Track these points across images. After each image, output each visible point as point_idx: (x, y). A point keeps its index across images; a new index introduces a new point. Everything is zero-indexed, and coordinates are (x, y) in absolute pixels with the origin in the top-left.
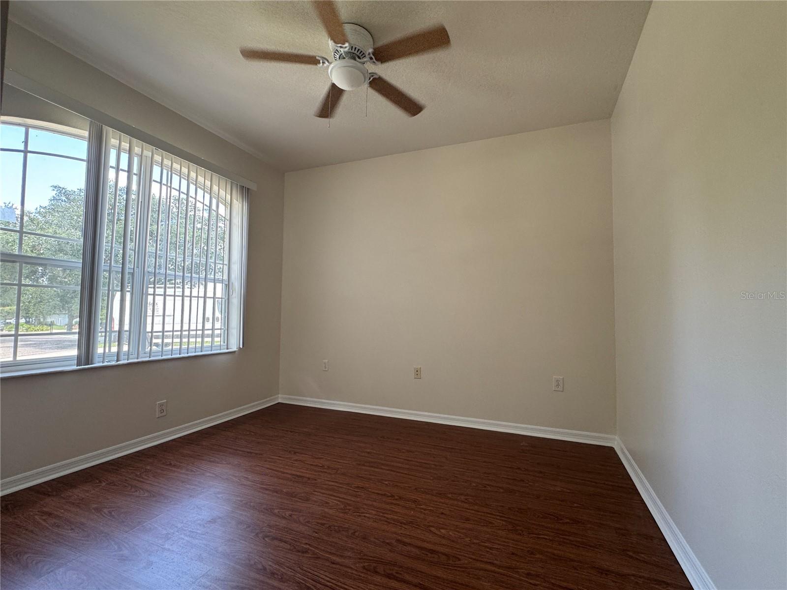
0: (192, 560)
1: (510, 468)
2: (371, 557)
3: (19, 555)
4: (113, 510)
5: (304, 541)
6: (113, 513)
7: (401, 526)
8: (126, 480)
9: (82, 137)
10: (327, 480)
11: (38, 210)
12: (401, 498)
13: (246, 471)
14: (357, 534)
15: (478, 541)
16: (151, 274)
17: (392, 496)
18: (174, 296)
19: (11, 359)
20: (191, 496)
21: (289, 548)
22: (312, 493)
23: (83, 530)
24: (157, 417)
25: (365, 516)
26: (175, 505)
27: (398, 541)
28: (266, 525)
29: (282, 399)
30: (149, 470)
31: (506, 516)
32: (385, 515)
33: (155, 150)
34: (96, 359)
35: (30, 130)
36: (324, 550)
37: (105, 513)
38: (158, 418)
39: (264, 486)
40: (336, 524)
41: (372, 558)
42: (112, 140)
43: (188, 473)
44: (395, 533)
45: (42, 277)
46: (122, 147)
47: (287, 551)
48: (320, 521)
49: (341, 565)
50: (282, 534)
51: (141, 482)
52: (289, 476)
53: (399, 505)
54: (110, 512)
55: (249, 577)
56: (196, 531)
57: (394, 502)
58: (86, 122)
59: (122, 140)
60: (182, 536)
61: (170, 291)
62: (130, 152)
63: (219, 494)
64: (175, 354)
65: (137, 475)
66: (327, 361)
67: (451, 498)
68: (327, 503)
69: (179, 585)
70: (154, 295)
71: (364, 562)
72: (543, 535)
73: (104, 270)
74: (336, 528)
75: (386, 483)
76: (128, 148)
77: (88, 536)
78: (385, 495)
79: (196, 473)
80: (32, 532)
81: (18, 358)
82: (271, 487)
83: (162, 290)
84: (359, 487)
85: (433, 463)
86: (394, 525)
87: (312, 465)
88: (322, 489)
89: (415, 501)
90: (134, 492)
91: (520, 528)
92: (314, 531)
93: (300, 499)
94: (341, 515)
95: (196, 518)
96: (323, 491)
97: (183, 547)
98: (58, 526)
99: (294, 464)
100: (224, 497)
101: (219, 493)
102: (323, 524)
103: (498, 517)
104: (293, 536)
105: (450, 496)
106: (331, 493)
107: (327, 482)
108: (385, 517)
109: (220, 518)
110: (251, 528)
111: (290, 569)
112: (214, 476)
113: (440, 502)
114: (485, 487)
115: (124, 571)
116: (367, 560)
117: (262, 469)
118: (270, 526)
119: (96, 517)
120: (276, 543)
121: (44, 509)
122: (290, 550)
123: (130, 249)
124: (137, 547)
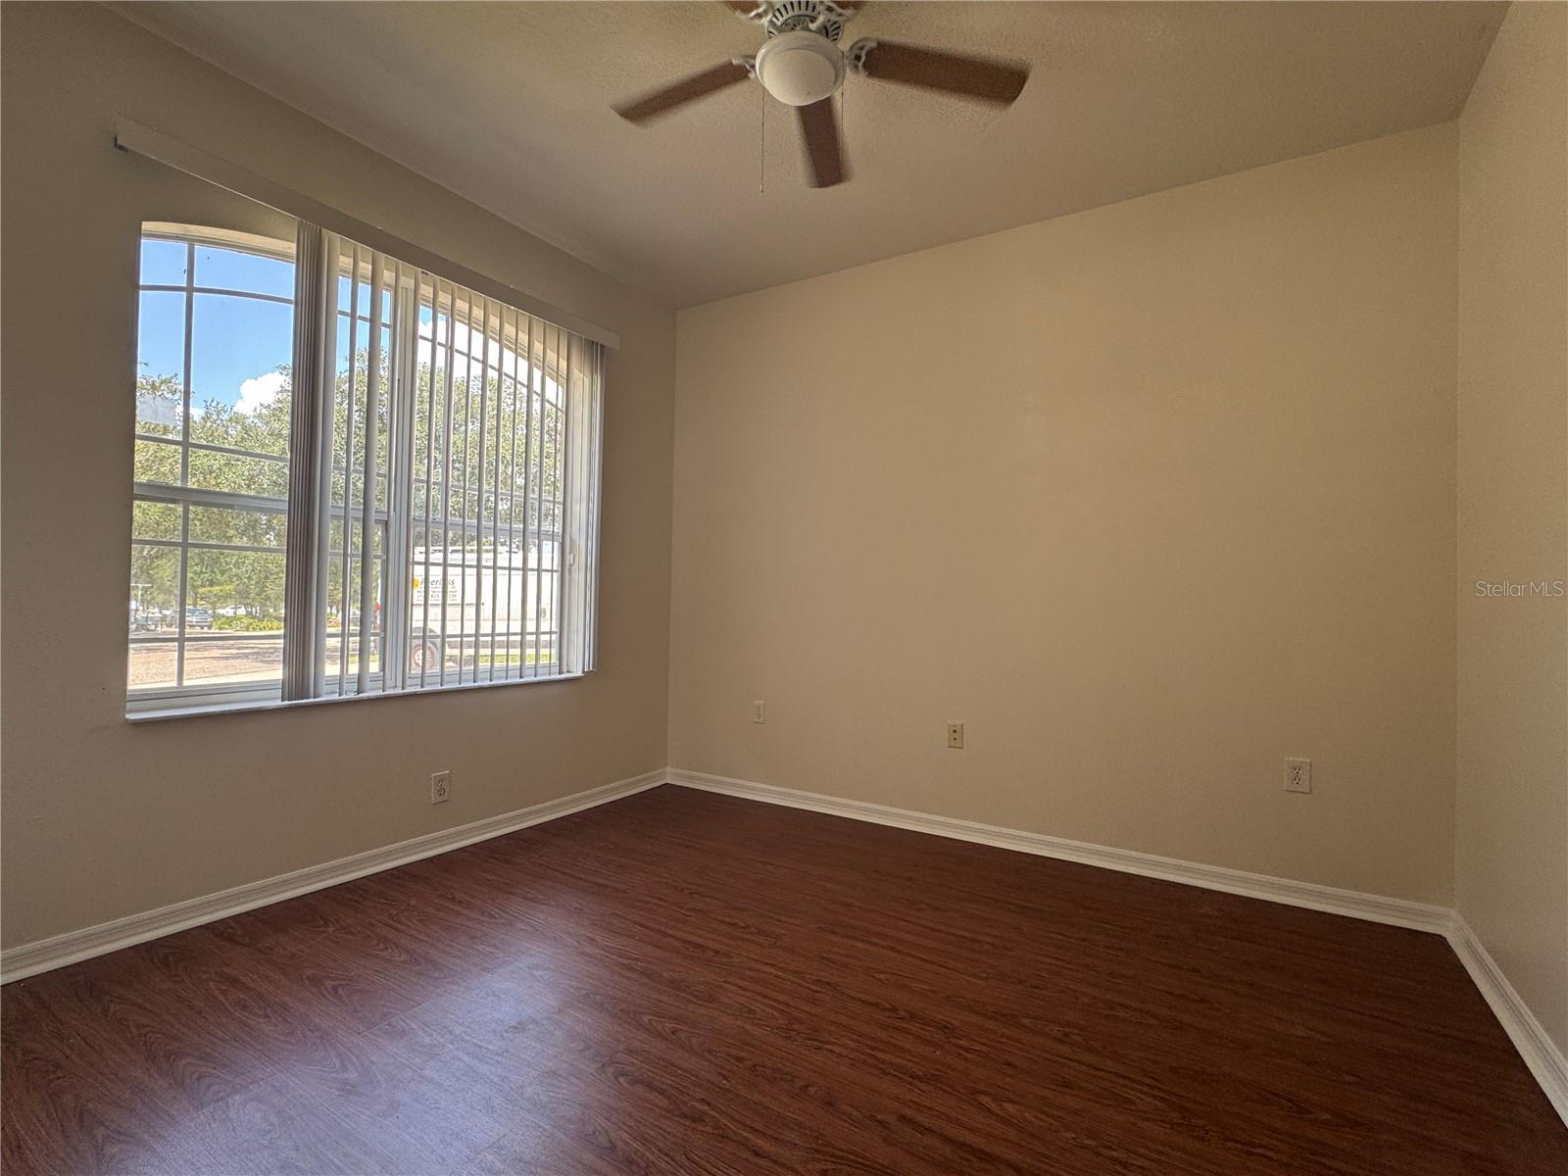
0: (473, 1108)
1: (1172, 966)
2: (842, 1150)
3: (173, 1057)
4: (341, 985)
5: (700, 1094)
6: (340, 990)
7: (911, 1084)
8: (372, 925)
9: (283, 256)
10: (753, 959)
11: (258, 411)
12: (912, 1016)
13: (593, 924)
14: (812, 1090)
15: (1093, 1143)
16: (420, 523)
17: (894, 1009)
18: (463, 566)
19: (175, 684)
20: (483, 970)
21: (665, 1106)
22: (721, 986)
23: (285, 1020)
24: (433, 802)
25: (831, 1051)
26: (453, 984)
27: (903, 1118)
28: (621, 1048)
29: (672, 776)
30: (413, 906)
31: (1164, 1087)
32: (879, 1055)
33: (420, 275)
34: (325, 689)
35: (197, 247)
36: (738, 1121)
37: (326, 989)
38: (435, 804)
39: (625, 962)
40: (768, 1063)
41: (841, 1154)
42: (342, 258)
43: (483, 919)
44: (897, 1099)
45: (267, 533)
46: (360, 271)
47: (663, 1113)
48: (734, 1052)
49: (775, 1162)
50: (654, 1073)
51: (397, 930)
52: (678, 944)
53: (909, 1033)
54: (335, 988)
55: (579, 1162)
56: (486, 1045)
57: (897, 1023)
58: (290, 223)
59: (359, 258)
60: (460, 1054)
61: (455, 558)
62: (374, 281)
63: (537, 969)
64: (466, 681)
65: (391, 916)
66: (762, 702)
67: (1027, 1028)
68: (750, 1011)
69: (444, 1160)
70: (427, 564)
71: (826, 1161)
72: (1262, 1146)
73: (332, 515)
74: (768, 1071)
75: (882, 976)
76: (370, 274)
77: (291, 1033)
78: (877, 1005)
79: (498, 921)
80: (200, 1013)
81: (186, 683)
82: (639, 964)
83: (441, 555)
84: (821, 981)
85: (987, 939)
86: (896, 1080)
87: (723, 922)
88: (741, 978)
89: (944, 1028)
90: (383, 950)
91: (1202, 1123)
92: (721, 1074)
93: (694, 996)
94: (781, 1042)
95: (490, 1016)
96: (745, 984)
97: (458, 1079)
98: (244, 1007)
99: (689, 918)
100: (546, 978)
101: (537, 967)
102: (740, 1059)
103: (1145, 1089)
104: (678, 1080)
105: (1026, 1021)
106: (759, 988)
107: (753, 964)
108: (875, 1057)
109: (535, 1022)
110: (592, 1050)
111: (666, 1155)
112: (530, 929)
113: (1003, 1035)
114: (1112, 1008)
115: (347, 1116)
116: (832, 1156)
117: (622, 923)
118: (630, 1052)
119: (309, 994)
120: (640, 1090)
121: (225, 970)
122: (666, 1110)
123: (379, 475)
124: (374, 1068)
